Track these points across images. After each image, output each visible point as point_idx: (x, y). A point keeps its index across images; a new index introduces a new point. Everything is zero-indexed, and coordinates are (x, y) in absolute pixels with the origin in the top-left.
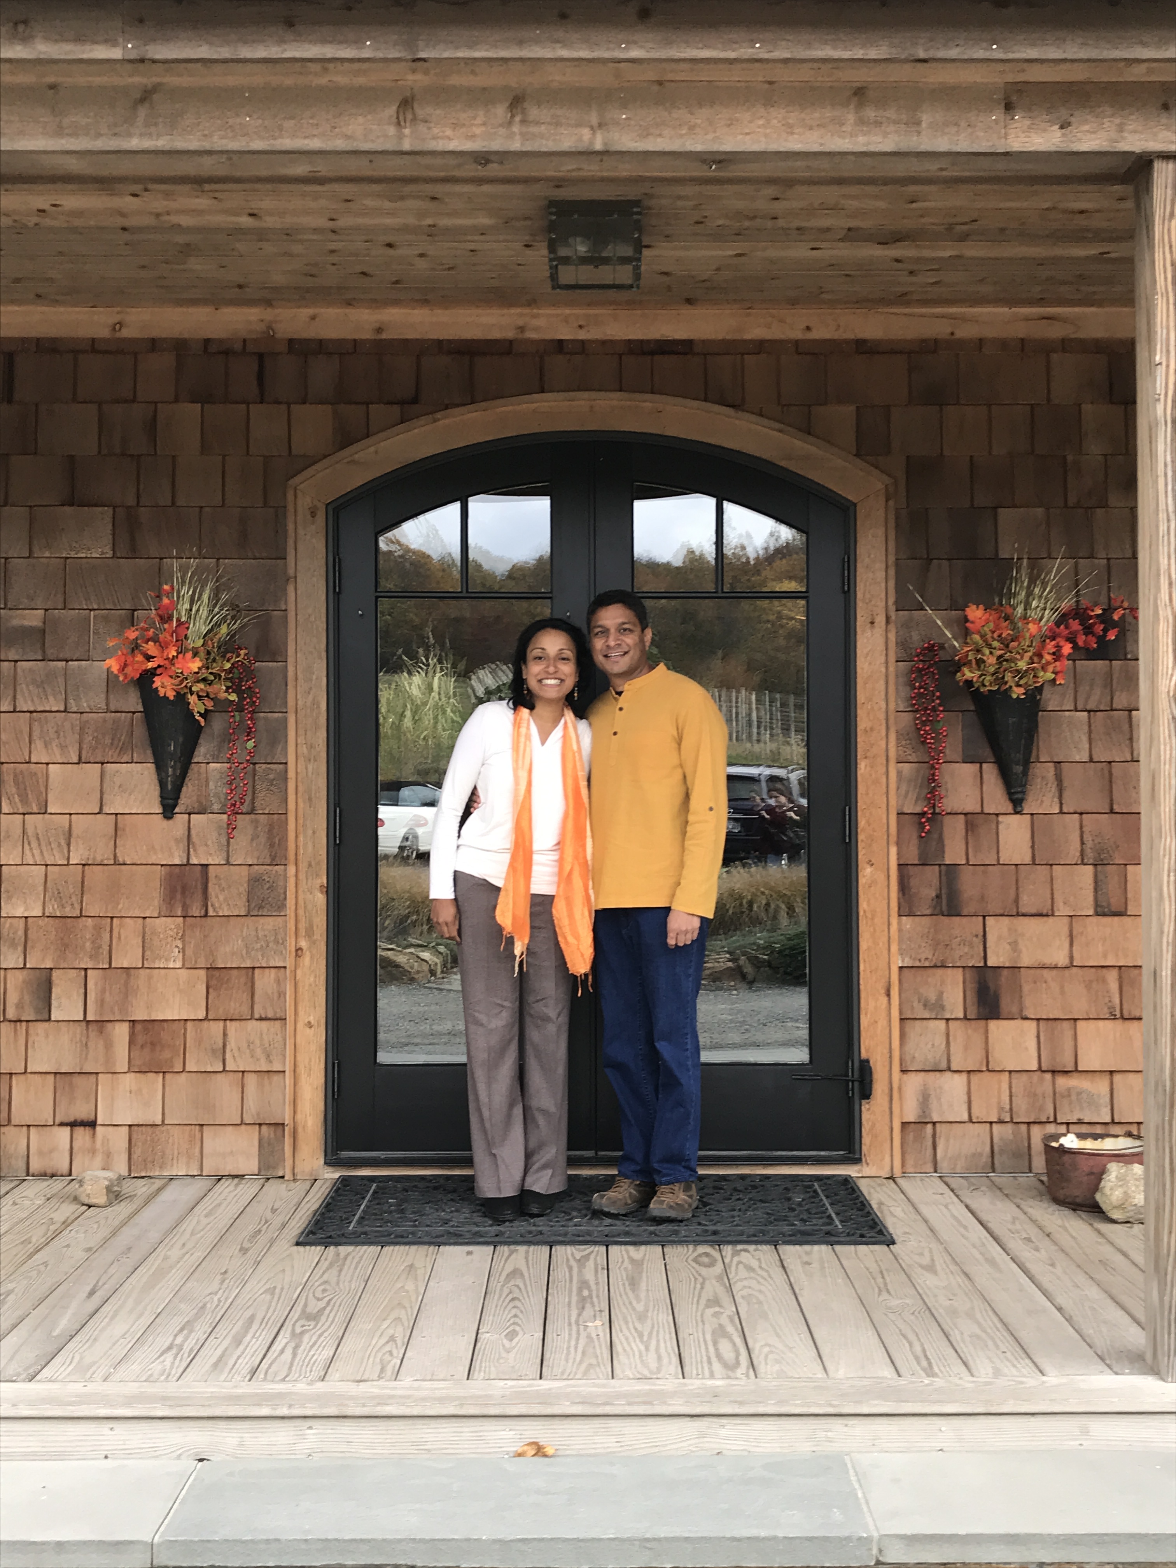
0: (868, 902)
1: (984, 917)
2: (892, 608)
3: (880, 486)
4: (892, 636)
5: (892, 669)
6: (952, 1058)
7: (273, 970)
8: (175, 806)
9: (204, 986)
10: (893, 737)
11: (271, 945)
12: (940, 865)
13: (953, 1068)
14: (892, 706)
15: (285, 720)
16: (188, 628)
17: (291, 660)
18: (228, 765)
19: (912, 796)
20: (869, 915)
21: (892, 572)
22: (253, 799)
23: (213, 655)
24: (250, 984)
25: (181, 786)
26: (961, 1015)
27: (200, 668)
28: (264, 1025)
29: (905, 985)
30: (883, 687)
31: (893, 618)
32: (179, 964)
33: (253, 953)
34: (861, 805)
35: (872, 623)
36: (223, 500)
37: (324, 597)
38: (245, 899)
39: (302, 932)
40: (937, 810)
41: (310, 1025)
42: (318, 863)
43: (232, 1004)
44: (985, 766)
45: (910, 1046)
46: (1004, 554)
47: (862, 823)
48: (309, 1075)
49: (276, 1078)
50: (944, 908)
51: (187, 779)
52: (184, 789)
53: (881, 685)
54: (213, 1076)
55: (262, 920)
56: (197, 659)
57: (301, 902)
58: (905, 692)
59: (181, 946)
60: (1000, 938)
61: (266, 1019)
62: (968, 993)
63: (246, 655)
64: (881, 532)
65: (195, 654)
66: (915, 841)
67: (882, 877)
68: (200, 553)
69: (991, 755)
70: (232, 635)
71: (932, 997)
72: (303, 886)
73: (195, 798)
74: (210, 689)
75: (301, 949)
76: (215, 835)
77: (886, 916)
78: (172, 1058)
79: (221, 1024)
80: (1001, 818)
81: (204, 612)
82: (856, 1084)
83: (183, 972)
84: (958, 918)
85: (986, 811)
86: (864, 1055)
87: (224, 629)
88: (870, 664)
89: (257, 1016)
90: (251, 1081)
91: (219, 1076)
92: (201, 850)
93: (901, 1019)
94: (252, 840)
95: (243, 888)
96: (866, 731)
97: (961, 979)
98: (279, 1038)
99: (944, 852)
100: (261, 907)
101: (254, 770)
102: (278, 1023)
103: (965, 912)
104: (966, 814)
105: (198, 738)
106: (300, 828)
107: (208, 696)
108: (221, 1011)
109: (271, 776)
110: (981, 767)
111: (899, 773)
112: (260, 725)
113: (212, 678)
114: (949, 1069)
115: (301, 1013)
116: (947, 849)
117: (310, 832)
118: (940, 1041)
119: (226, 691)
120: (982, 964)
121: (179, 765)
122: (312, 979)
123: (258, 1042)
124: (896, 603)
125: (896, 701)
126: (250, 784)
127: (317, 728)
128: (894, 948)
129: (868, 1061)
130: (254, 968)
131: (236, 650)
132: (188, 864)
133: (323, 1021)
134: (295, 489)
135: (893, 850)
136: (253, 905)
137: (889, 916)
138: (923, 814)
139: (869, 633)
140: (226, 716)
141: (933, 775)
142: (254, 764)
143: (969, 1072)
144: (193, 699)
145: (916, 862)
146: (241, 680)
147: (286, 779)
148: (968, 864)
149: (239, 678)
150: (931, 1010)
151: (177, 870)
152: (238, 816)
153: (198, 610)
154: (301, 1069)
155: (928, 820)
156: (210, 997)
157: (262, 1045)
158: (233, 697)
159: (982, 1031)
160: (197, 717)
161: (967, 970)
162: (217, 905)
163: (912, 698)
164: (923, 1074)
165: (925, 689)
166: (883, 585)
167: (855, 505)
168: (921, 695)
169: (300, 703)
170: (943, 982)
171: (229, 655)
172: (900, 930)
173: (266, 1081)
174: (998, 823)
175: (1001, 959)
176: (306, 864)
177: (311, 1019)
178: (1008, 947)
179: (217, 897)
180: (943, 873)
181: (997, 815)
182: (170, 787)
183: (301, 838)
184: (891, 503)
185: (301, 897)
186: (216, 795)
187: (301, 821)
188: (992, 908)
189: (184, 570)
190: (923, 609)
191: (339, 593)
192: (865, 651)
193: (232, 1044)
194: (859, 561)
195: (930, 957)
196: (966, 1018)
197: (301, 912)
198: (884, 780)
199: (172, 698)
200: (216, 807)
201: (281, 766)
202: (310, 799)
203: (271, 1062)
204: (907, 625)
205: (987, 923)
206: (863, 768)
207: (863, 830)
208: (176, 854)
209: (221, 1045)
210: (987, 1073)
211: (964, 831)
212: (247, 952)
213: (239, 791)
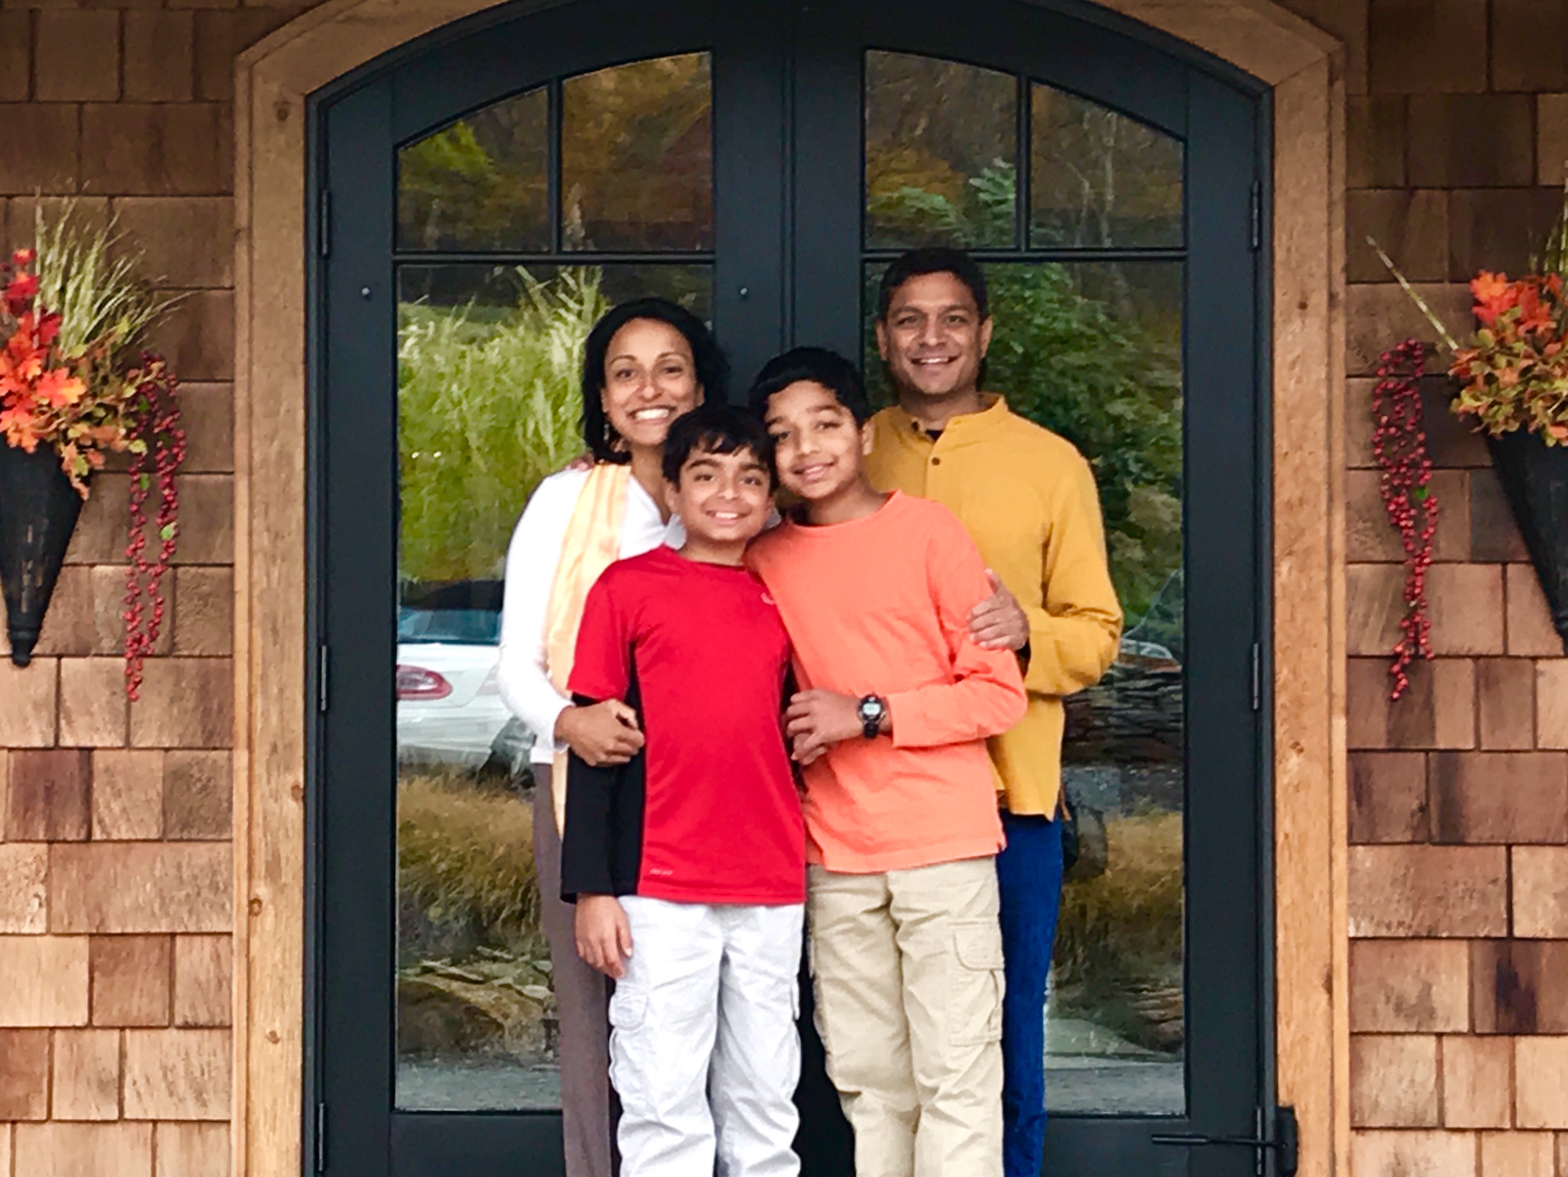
0: (1294, 821)
1: (1509, 847)
2: (1340, 279)
3: (1320, 54)
4: (1339, 330)
5: (1338, 391)
6: (1448, 1105)
7: (208, 940)
8: (34, 642)
9: (85, 966)
10: (1339, 518)
11: (205, 893)
12: (1427, 752)
13: (1449, 1125)
14: (1339, 456)
15: (232, 486)
16: (60, 324)
17: (241, 378)
18: (128, 569)
19: (1376, 623)
20: (1295, 842)
21: (1340, 213)
22: (173, 628)
23: (101, 373)
24: (166, 963)
25: (45, 607)
26: (1464, 1027)
27: (82, 397)
28: (193, 1036)
29: (1360, 970)
30: (1322, 424)
31: (1342, 296)
32: (40, 928)
33: (172, 909)
34: (1280, 638)
35: (1303, 306)
36: (122, 91)
37: (300, 265)
38: (157, 808)
39: (260, 868)
40: (1422, 651)
41: (274, 1038)
42: (289, 746)
43: (136, 999)
44: (1511, 568)
45: (1370, 1085)
46: (1547, 178)
47: (1283, 674)
48: (273, 1129)
49: (212, 1133)
50: (1435, 831)
51: (55, 594)
52: (50, 612)
53: (1319, 422)
54: (103, 1129)
55: (187, 848)
56: (77, 381)
57: (258, 818)
58: (1365, 433)
59: (43, 894)
60: (1537, 887)
61: (196, 1027)
62: (1478, 986)
63: (161, 370)
64: (1321, 139)
65: (73, 372)
66: (1381, 706)
67: (1318, 773)
68: (79, 184)
69: (1523, 549)
70: (137, 335)
71: (1412, 992)
72: (262, 788)
73: (68, 630)
74: (99, 434)
75: (258, 901)
76: (104, 695)
77: (1326, 845)
78: (27, 1096)
79: (116, 1034)
80: (1541, 665)
81: (87, 293)
82: (1269, 1152)
83: (48, 939)
84: (1460, 850)
85: (1513, 652)
86: (1284, 1099)
87: (123, 327)
88: (1299, 381)
89: (179, 1021)
90: (169, 1136)
91: (111, 1128)
92: (81, 721)
93: (1352, 1034)
94: (172, 701)
95: (155, 791)
96: (1289, 505)
97: (1465, 962)
98: (220, 1061)
99: (1433, 728)
100: (185, 825)
101: (175, 578)
102: (217, 1035)
103: (1472, 838)
104: (1476, 658)
105: (76, 519)
106: (257, 682)
107: (94, 445)
108: (115, 1012)
109: (205, 589)
110: (1504, 572)
111: (1352, 584)
112: (185, 494)
113: (101, 413)
114: (1441, 1126)
115: (258, 1015)
116: (1440, 722)
117: (275, 690)
118: (1426, 1074)
119: (127, 437)
120: (1503, 933)
121: (41, 570)
122: (278, 956)
123: (181, 1070)
124: (1347, 269)
125: (1346, 449)
126: (168, 604)
127: (288, 500)
128: (1341, 902)
129: (1291, 1110)
130: (173, 935)
131: (144, 364)
132: (57, 747)
133: (298, 1033)
134: (251, 67)
135: (1340, 723)
136: (173, 820)
137: (1331, 844)
138: (1396, 657)
139: (1296, 325)
140: (124, 480)
141: (1413, 585)
142: (175, 566)
143: (1479, 1131)
144: (68, 452)
145: (1382, 746)
146: (152, 415)
147: (231, 594)
148: (1478, 748)
149: (149, 412)
150: (1408, 1017)
151: (36, 757)
152: (147, 662)
153: (78, 289)
154: (258, 1115)
155: (1404, 668)
156: (96, 985)
157: (188, 1073)
158: (139, 447)
159: (1504, 1056)
160: (76, 483)
161: (1476, 944)
162: (107, 820)
163: (1376, 445)
164: (1393, 1135)
165: (1399, 428)
166: (1324, 236)
167: (1271, 89)
168: (1392, 439)
169: (257, 456)
170: (1431, 967)
171: (132, 373)
172: (1352, 871)
173: (196, 1139)
174: (1535, 674)
175: (1541, 924)
176: (267, 748)
177: (277, 1026)
178: (1552, 903)
179: (108, 806)
180: (1433, 765)
181: (1535, 659)
182: (24, 609)
183: (258, 701)
184: (1339, 85)
185: (258, 807)
186: (108, 623)
187: (258, 671)
188: (1521, 831)
189: (51, 218)
190: (1396, 281)
191: (328, 257)
192: (1290, 358)
193: (134, 1070)
194: (1277, 194)
195: (1408, 921)
196: (1473, 1032)
197: (258, 834)
198: (1324, 594)
199: (31, 450)
200: (107, 644)
201: (226, 570)
202: (275, 631)
203: (204, 1104)
204: (1369, 309)
205: (1515, 858)
206: (1284, 572)
207: (1285, 686)
208: (36, 728)
209: (115, 1073)
210: (1512, 1136)
211: (1472, 689)
212: (162, 905)
213: (148, 614)
